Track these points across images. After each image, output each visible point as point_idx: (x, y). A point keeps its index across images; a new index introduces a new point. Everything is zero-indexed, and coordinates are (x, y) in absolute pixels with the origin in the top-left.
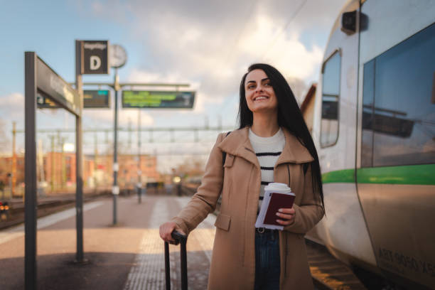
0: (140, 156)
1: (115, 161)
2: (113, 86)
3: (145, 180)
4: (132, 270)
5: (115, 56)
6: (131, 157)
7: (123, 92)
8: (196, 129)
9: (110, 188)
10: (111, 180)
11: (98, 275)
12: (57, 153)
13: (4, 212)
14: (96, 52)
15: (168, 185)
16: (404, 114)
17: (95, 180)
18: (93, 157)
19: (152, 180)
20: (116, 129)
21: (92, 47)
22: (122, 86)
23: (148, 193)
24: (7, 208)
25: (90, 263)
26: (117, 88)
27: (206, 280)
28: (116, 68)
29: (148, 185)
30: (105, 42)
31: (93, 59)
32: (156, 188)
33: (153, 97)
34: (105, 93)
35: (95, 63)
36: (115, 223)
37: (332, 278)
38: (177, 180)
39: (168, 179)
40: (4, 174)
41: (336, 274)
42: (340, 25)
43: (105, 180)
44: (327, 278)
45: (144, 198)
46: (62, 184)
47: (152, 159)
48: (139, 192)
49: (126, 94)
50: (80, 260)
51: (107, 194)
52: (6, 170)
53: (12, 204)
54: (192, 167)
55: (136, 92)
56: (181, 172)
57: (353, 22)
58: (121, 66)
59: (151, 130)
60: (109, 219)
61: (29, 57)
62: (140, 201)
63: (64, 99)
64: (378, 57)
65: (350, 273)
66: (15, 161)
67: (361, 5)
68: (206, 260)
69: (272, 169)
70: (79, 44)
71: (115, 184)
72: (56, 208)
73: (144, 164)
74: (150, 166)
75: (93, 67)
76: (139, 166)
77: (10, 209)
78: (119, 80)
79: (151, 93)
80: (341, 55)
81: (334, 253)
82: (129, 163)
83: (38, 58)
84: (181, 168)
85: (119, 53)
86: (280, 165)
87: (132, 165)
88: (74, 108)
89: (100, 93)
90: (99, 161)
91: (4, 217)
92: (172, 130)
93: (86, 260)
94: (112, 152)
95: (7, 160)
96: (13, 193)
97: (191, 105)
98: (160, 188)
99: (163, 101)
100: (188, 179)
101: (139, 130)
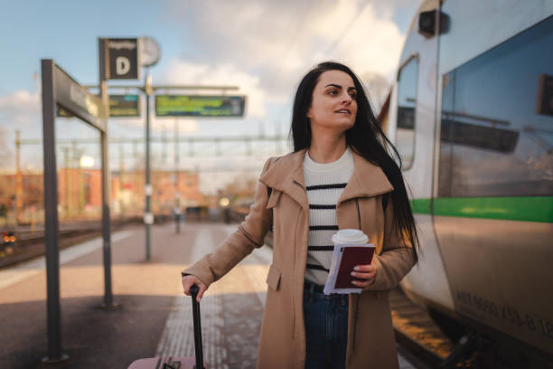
0: (178, 173)
1: (148, 181)
2: (143, 89)
3: (185, 203)
4: (171, 315)
5: (147, 52)
6: (167, 174)
7: (157, 97)
8: (247, 139)
9: (140, 214)
10: (142, 204)
11: (131, 322)
12: (73, 170)
13: (9, 244)
14: (124, 52)
15: (214, 210)
16: (506, 123)
17: (121, 202)
18: (118, 173)
19: (194, 204)
20: (148, 140)
21: (118, 46)
22: (155, 89)
23: (189, 220)
24: (13, 239)
25: (120, 308)
26: (149, 91)
27: (259, 328)
28: (147, 66)
29: (189, 210)
30: (134, 41)
31: (120, 60)
32: (198, 214)
33: (194, 102)
34: (134, 99)
35: (123, 66)
36: (148, 259)
37: (412, 324)
38: (225, 203)
39: (213, 202)
40: (6, 195)
41: (416, 320)
42: (417, 27)
43: (134, 204)
44: (405, 324)
45: (183, 226)
46: (80, 208)
47: (193, 177)
48: (177, 219)
49: (159, 99)
50: (109, 304)
51: (137, 221)
52: (9, 190)
53: (19, 233)
54: (243, 187)
55: (173, 97)
56: (230, 192)
57: (432, 24)
58: (154, 64)
59: (191, 140)
60: (142, 253)
61: (47, 66)
62: (178, 231)
63: (87, 112)
64: (459, 68)
65: (427, 318)
66: (20, 180)
67: (441, 3)
68: (259, 303)
69: (333, 207)
70: (102, 42)
71: (148, 209)
72: (74, 239)
73: (182, 184)
74: (190, 185)
75: (120, 71)
76: (176, 185)
77: (18, 241)
78: (150, 81)
79: (191, 98)
80: (418, 62)
81: (410, 296)
82: (163, 181)
83: (57, 66)
84: (230, 187)
85: (151, 48)
86: (344, 203)
87: (167, 185)
88: (98, 122)
89: (128, 99)
90: (126, 179)
91: (9, 250)
92: (217, 140)
93: (115, 304)
94: (142, 167)
95: (9, 178)
96: (18, 220)
97: (241, 113)
98: (203, 214)
99: (207, 108)
100: (239, 202)
101: (177, 140)
